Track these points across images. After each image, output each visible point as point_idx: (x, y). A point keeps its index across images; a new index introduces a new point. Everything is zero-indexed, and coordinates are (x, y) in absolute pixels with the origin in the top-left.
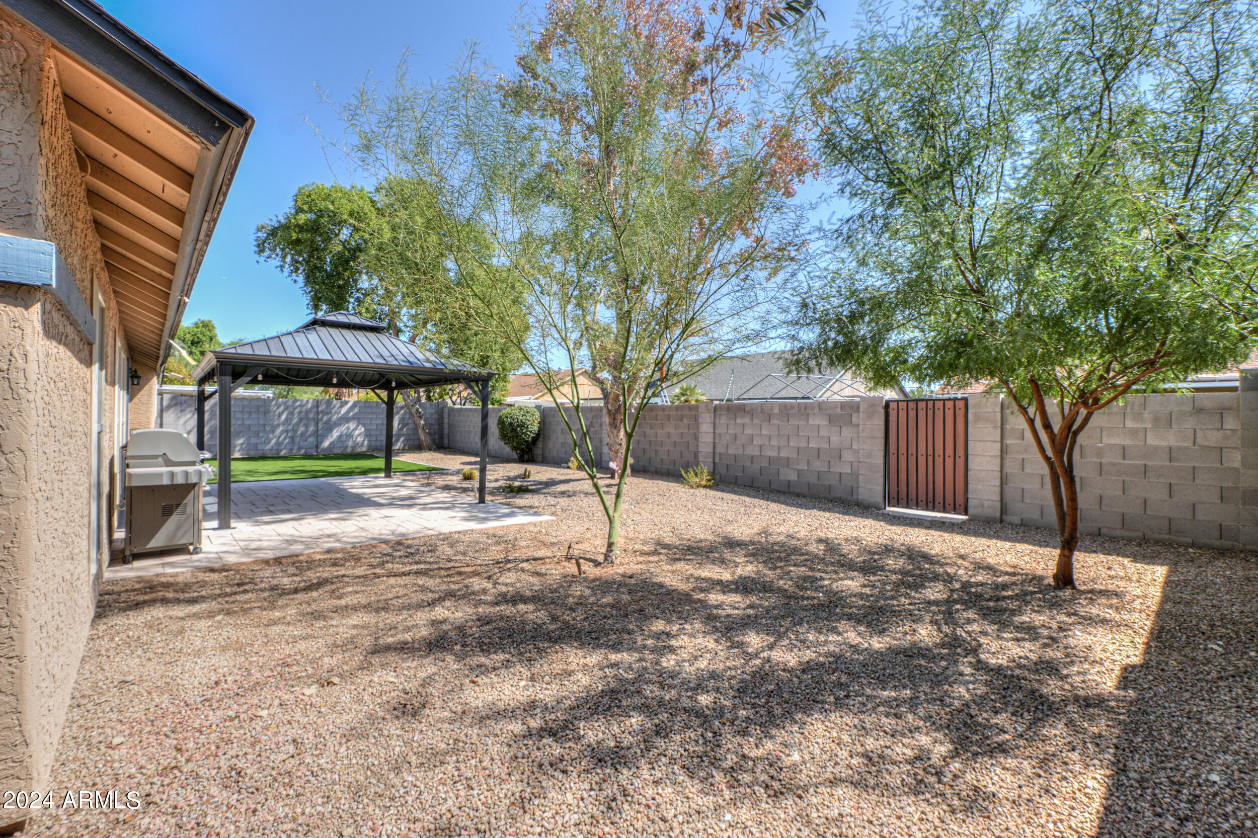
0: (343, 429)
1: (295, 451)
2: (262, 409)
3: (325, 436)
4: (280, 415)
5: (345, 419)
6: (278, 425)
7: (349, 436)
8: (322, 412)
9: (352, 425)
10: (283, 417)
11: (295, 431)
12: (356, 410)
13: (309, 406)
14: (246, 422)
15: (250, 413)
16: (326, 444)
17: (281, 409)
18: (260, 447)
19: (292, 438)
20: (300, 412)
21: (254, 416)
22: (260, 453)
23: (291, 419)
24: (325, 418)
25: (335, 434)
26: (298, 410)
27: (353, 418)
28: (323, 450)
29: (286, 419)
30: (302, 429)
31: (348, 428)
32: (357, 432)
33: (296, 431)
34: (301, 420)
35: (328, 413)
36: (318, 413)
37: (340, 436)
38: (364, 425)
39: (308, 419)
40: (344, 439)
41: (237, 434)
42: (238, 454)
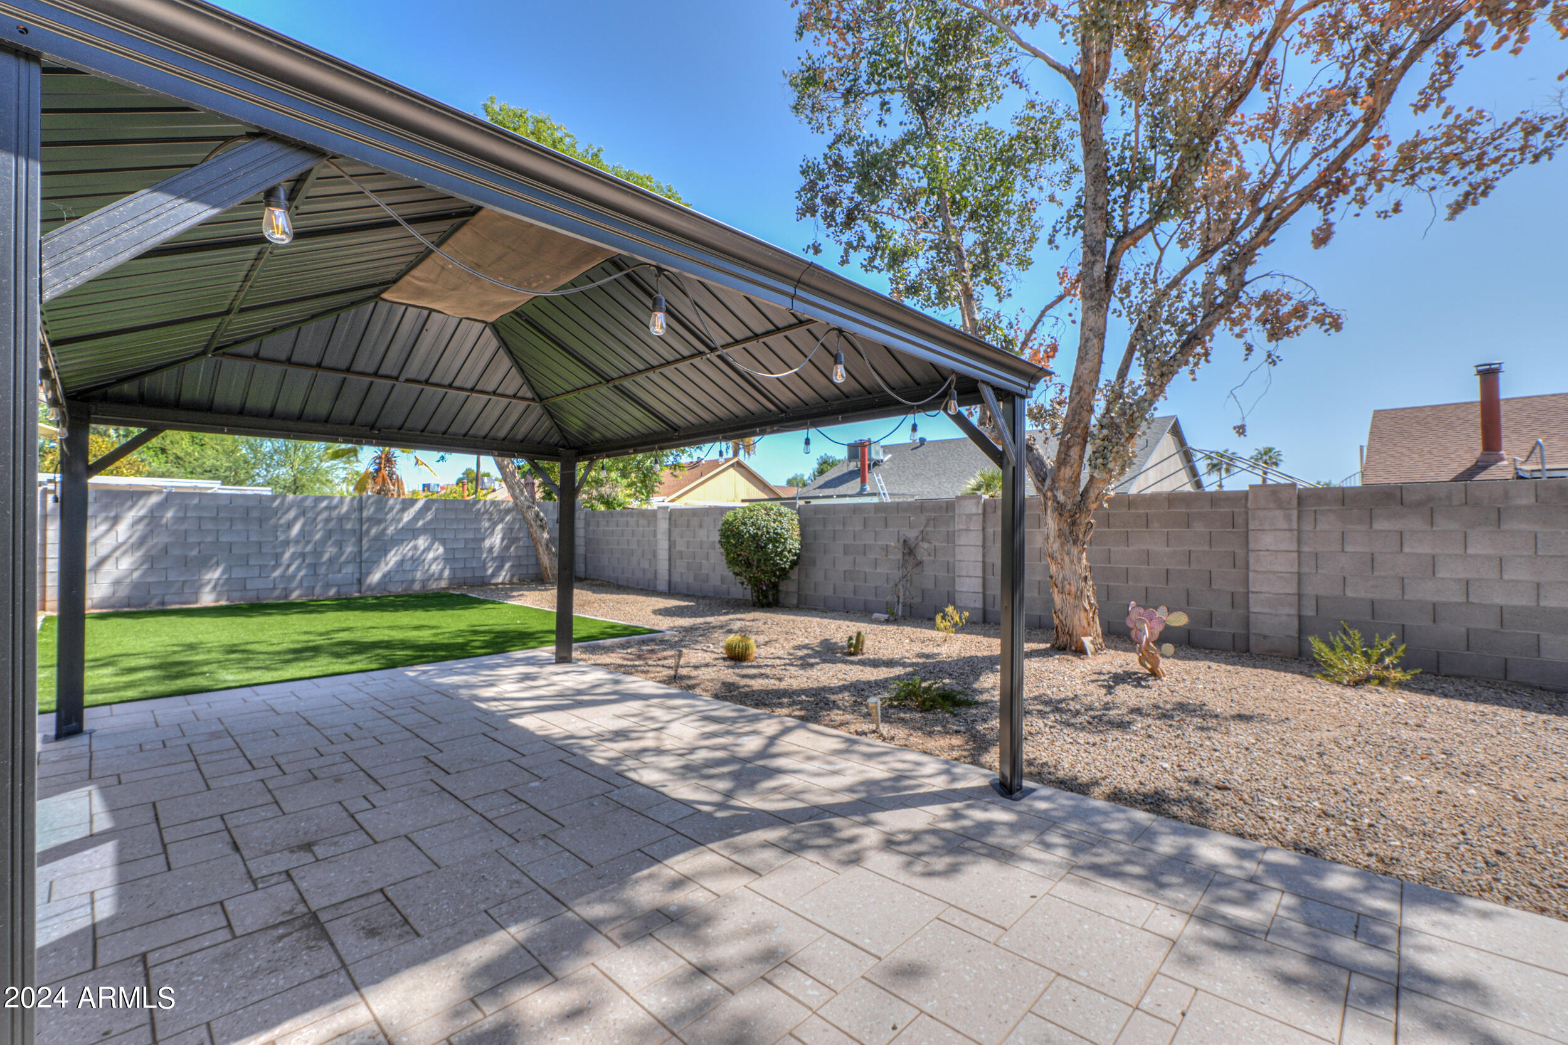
0: (406, 549)
1: (318, 590)
2: (255, 514)
3: (375, 562)
4: (289, 525)
5: (411, 532)
6: (287, 543)
7: (417, 561)
8: (369, 519)
9: (422, 542)
10: (296, 529)
11: (317, 553)
12: (429, 516)
13: (345, 509)
14: (224, 539)
15: (231, 521)
16: (376, 577)
17: (292, 514)
19: (314, 567)
20: (328, 520)
21: (239, 526)
22: (251, 596)
23: (311, 533)
24: (374, 531)
25: (393, 559)
26: (325, 515)
27: (424, 530)
28: (371, 588)
29: (302, 531)
30: (330, 551)
31: (415, 548)
32: (431, 555)
33: (321, 554)
34: (329, 534)
35: (379, 522)
36: (361, 521)
37: (402, 562)
38: (443, 542)
39: (343, 531)
40: (408, 566)
41: (205, 562)
42: (207, 599)
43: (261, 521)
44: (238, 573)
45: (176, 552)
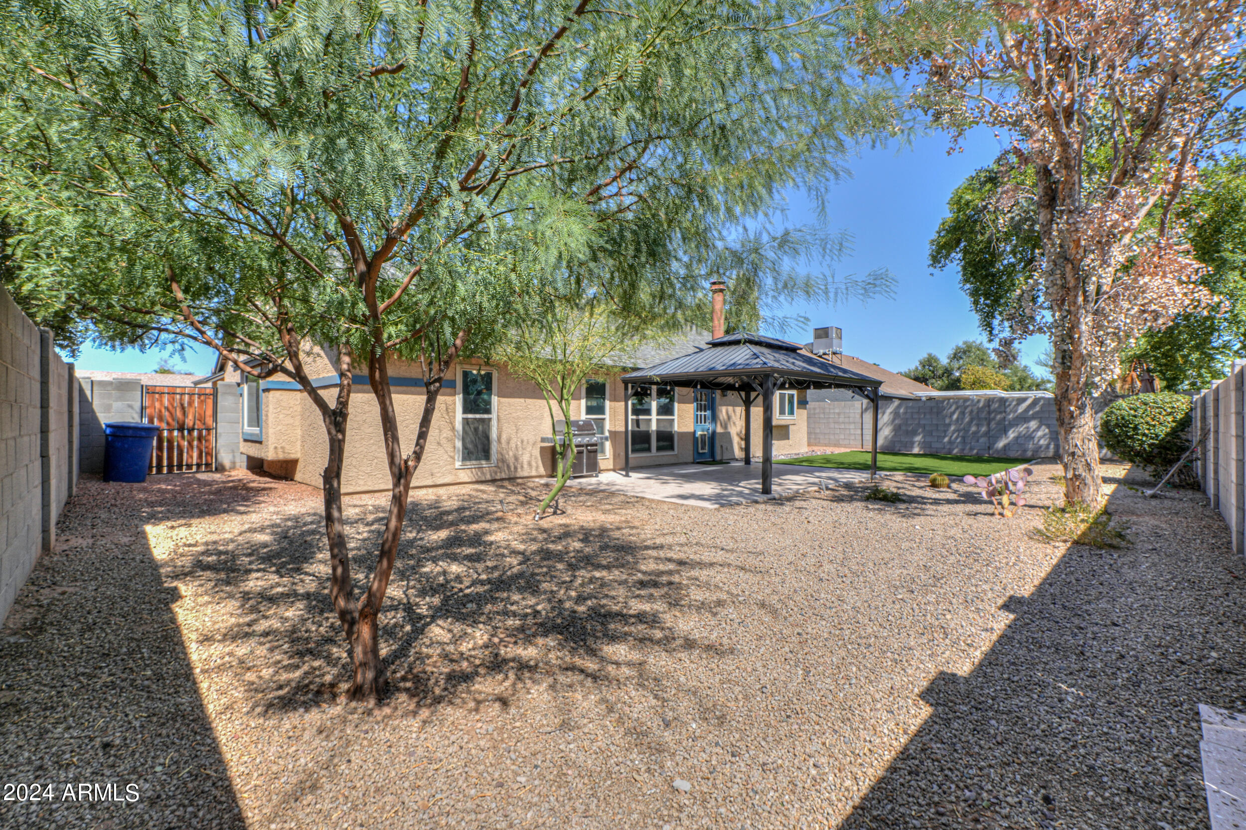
0: (1022, 429)
1: (966, 451)
2: (935, 410)
3: (997, 438)
4: (951, 415)
5: (1024, 418)
6: (951, 423)
7: (1030, 437)
8: (995, 411)
9: (1033, 424)
10: (955, 417)
11: (966, 430)
12: (1037, 408)
13: (981, 405)
14: (922, 422)
15: (925, 414)
16: (1001, 444)
17: (953, 408)
18: (934, 445)
19: (964, 438)
20: (971, 412)
21: (928, 416)
22: (936, 451)
23: (963, 419)
24: (999, 417)
25: (1012, 434)
26: (968, 410)
27: (1033, 418)
28: (997, 451)
29: (958, 419)
30: (973, 429)
31: (1028, 428)
32: (1040, 433)
33: (968, 431)
34: (971, 420)
35: (1000, 414)
36: (989, 413)
37: (1017, 438)
38: (1048, 426)
39: (979, 419)
40: (1020, 441)
41: (914, 433)
42: (916, 450)
43: (938, 413)
44: (928, 439)
45: (904, 428)
